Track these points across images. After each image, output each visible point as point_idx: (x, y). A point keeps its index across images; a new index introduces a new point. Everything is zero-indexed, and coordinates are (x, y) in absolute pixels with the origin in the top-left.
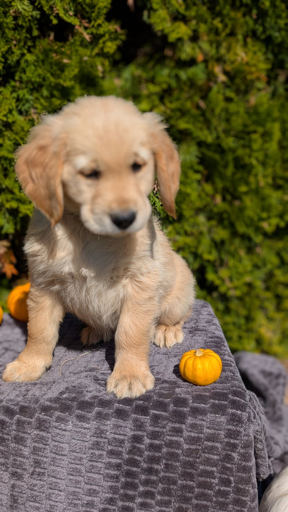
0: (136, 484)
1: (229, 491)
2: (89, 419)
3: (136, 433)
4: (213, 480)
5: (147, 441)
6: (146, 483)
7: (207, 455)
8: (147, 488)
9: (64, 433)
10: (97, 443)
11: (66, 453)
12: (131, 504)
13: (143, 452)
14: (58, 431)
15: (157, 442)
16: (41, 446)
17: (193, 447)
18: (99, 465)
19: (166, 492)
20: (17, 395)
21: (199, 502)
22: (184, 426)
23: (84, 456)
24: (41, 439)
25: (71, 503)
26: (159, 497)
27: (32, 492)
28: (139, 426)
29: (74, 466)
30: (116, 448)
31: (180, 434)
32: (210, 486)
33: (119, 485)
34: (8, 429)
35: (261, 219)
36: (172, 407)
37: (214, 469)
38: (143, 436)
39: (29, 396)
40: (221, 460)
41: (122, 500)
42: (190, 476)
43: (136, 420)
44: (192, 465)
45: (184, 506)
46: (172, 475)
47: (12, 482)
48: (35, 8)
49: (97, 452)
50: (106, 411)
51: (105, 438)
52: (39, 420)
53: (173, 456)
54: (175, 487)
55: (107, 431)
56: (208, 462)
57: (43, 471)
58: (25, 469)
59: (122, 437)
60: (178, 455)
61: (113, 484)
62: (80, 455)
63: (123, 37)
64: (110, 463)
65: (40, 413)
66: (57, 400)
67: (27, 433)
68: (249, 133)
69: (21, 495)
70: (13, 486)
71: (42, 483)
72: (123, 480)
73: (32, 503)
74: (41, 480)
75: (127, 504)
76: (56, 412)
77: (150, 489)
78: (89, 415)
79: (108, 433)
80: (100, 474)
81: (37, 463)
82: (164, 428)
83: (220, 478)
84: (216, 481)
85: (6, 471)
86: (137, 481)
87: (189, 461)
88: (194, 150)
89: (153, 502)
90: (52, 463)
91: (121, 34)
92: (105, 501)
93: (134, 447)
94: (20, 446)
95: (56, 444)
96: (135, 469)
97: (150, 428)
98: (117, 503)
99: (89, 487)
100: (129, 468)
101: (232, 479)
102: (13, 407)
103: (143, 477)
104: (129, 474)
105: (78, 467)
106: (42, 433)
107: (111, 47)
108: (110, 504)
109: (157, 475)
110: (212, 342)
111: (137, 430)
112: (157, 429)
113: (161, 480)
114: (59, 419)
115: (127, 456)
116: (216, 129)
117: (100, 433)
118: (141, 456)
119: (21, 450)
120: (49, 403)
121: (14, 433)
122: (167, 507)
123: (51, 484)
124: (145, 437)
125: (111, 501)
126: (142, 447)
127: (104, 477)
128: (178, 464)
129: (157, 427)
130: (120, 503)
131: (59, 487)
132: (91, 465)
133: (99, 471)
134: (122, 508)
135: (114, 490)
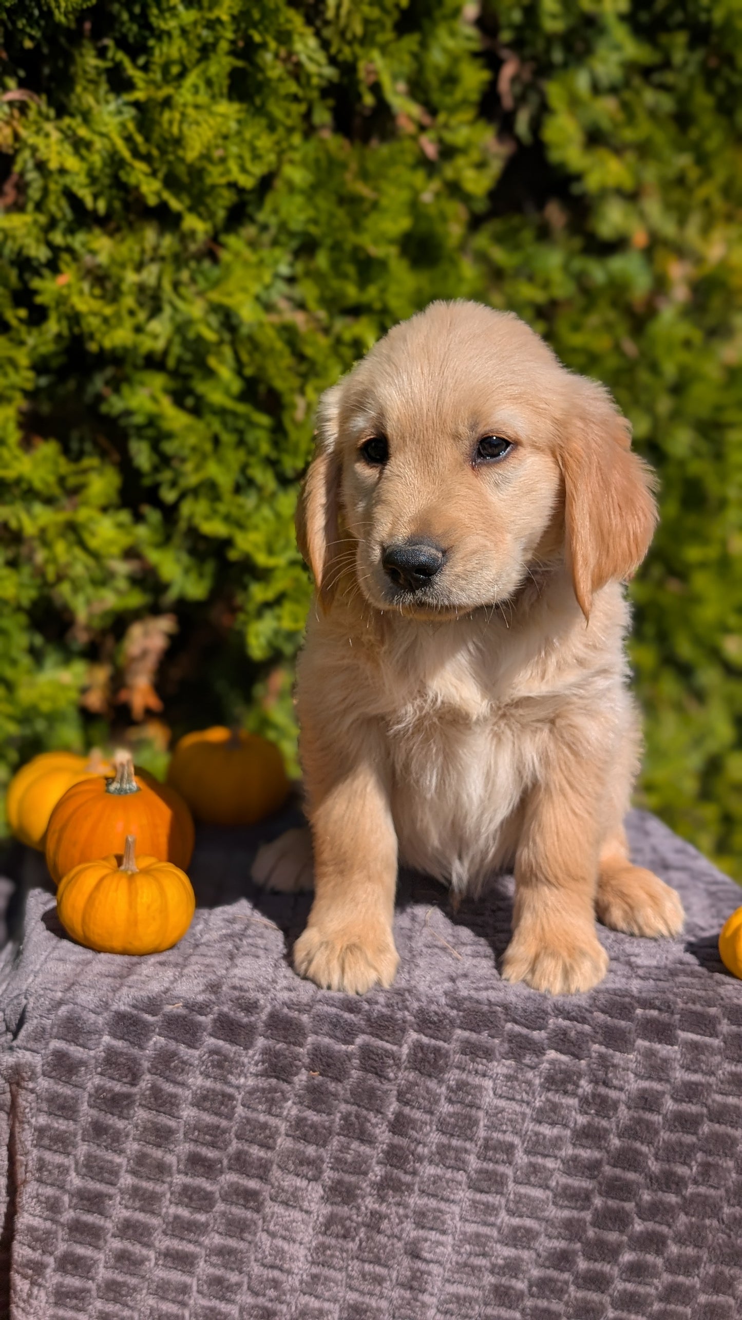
0: (628, 1215)
3: (646, 1085)
5: (669, 1105)
6: (654, 1211)
8: (650, 1225)
9: (479, 1081)
10: (554, 1108)
11: (475, 1131)
12: (607, 1268)
13: (657, 1133)
15: (693, 1108)
16: (417, 1114)
18: (550, 1164)
19: (694, 1236)
23: (517, 1140)
24: (421, 1098)
26: (674, 1249)
29: (488, 1166)
30: (595, 1122)
33: (588, 1216)
36: (725, 1027)
38: (664, 1093)
41: (589, 1257)
43: (649, 1055)
45: (727, 1271)
46: (712, 1192)
47: (328, 1210)
48: (331, 61)
49: (548, 1131)
52: (418, 1048)
53: (722, 1144)
54: (715, 1222)
61: (575, 1214)
64: (575, 1159)
71: (401, 1211)
73: (368, 1267)
74: (398, 1204)
75: (598, 1266)
76: (458, 1031)
77: (658, 1228)
78: (540, 1036)
79: (581, 1082)
80: (547, 1187)
81: (398, 1157)
82: (712, 1073)
85: (315, 1179)
86: (630, 1206)
89: (659, 1261)
90: (436, 1159)
91: (496, 155)
92: (547, 1259)
93: (638, 1121)
94: (365, 1112)
95: (455, 1108)
96: (631, 1176)
97: (679, 1075)
98: (574, 1263)
99: (516, 1221)
100: (618, 1171)
102: (347, 1016)
103: (646, 1197)
104: (616, 1189)
105: (501, 1169)
106: (423, 1081)
107: (477, 182)
108: (556, 1267)
109: (678, 1193)
111: (650, 1078)
112: (696, 1077)
113: (687, 1205)
114: (468, 1048)
115: (617, 1142)
118: (650, 1143)
122: (687, 1274)
123: (423, 1214)
124: (667, 1097)
125: (562, 1260)
126: (657, 1118)
127: (555, 1196)
128: (731, 1164)
129: (695, 1071)
130: (582, 1265)
131: (443, 1223)
132: (531, 1165)
133: (547, 1179)
134: (584, 1278)
135: (572, 1229)
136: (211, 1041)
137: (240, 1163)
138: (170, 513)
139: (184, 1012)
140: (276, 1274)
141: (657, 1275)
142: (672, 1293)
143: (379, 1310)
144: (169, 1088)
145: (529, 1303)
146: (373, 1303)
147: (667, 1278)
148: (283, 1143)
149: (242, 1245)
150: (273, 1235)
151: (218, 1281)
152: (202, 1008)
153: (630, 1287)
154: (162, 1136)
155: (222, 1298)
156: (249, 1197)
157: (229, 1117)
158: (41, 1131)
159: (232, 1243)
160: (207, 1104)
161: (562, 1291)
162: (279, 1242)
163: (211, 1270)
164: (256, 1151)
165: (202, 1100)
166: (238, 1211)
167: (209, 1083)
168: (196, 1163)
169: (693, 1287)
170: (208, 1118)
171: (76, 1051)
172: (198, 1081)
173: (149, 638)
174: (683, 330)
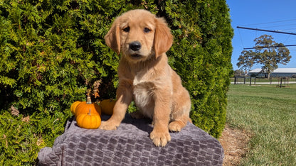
13: (180, 162)
15: (186, 158)
16: (137, 157)
17: (201, 162)
22: (198, 152)
24: (137, 154)
28: (181, 150)
31: (196, 156)
36: (192, 144)
38: (181, 155)
43: (178, 148)
52: (137, 145)
65: (138, 143)
67: (131, 151)
82: (190, 152)
88: (173, 59)
91: (157, 10)
93: (177, 160)
94: (127, 157)
97: (184, 152)
106: (138, 151)
111: (179, 152)
112: (187, 152)
126: (180, 160)
136: (99, 142)
138: (101, 62)
144: (91, 151)
148: (112, 162)
152: (98, 137)
154: (89, 160)
157: (102, 157)
158: (67, 158)
165: (98, 153)
171: (74, 143)
172: (96, 149)
173: (97, 83)
174: (187, 41)
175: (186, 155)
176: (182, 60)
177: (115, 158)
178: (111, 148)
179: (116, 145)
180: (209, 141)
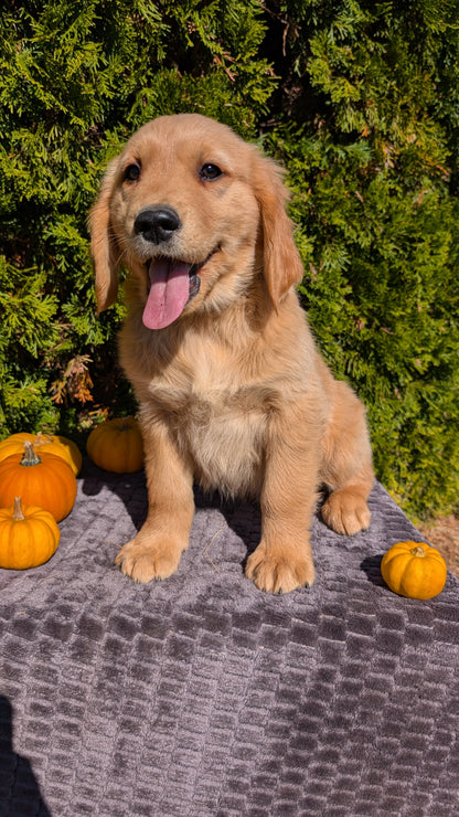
0: (314, 742)
1: (446, 752)
2: (254, 642)
3: (325, 666)
4: (426, 737)
5: (340, 678)
6: (331, 739)
7: (424, 702)
8: (329, 747)
9: (213, 663)
10: (264, 680)
11: (213, 692)
12: (301, 771)
13: (332, 695)
14: (203, 660)
15: (355, 681)
16: (175, 682)
17: (407, 689)
18: (262, 712)
19: (357, 753)
20: (134, 599)
21: (401, 767)
22: (397, 659)
23: (240, 699)
24: (177, 673)
25: (210, 769)
26: (344, 760)
27: (151, 751)
28: (331, 655)
29: (221, 713)
30: (291, 688)
31: (390, 670)
32: (421, 745)
33: (288, 742)
34: (123, 655)
35: (416, 355)
36: (378, 628)
37: (431, 721)
38: (335, 671)
39: (153, 600)
40: (444, 709)
41: (289, 765)
42: (395, 731)
43: (326, 647)
44: (401, 715)
45: (378, 772)
46: (368, 729)
47: (121, 736)
48: (166, 20)
49: (260, 693)
50: (279, 630)
51: (276, 672)
52: (174, 641)
53: (375, 702)
54: (370, 745)
55: (280, 661)
56: (425, 711)
57: (172, 719)
58: (145, 717)
59: (301, 672)
60: (383, 700)
61: (280, 741)
62: (233, 697)
63: (276, 85)
64: (278, 710)
65: (177, 631)
66: (199, 608)
67: (154, 662)
68: (413, 241)
69: (133, 755)
70: (122, 743)
71: (168, 738)
72: (294, 734)
73: (149, 769)
74: (166, 734)
75: (295, 770)
76: (201, 630)
77: (333, 748)
78: (254, 636)
79: (282, 665)
80: (261, 725)
81: (165, 708)
82: (368, 660)
83: (437, 733)
84: (432, 738)
85: (113, 718)
86: (315, 736)
87: (398, 710)
89: (335, 767)
90: (188, 708)
91: (275, 81)
92: (263, 766)
93: (319, 687)
94: (141, 683)
95: (199, 679)
96: (314, 719)
97: (346, 659)
98: (280, 768)
99: (241, 745)
100: (307, 716)
101: (453, 734)
102: (131, 619)
103: (326, 731)
104: (306, 726)
105: (229, 714)
106: (176, 663)
107: (260, 96)
108: (268, 771)
109: (346, 728)
110: (394, 521)
111: (327, 662)
112: (357, 662)
113: (352, 735)
114: (207, 642)
115: (305, 699)
116: (372, 230)
117: (269, 664)
118: (327, 700)
119: (141, 687)
120: (187, 615)
121: (132, 662)
122: (353, 774)
123: (182, 740)
124: (338, 673)
125: (273, 766)
126: (332, 686)
127: (266, 731)
128: (380, 713)
129: (358, 658)
130: (285, 769)
131: (195, 745)
132: (249, 713)
133: (261, 721)
134: (287, 777)
135: (278, 749)
136: (42, 637)
137: (64, 708)
139: (26, 616)
140: (92, 770)
141: (334, 775)
142: (343, 784)
143: (157, 792)
144: (15, 665)
145: (252, 791)
146: (154, 788)
147: (340, 776)
148: (91, 698)
149: (70, 754)
150: (89, 749)
151: (58, 773)
152: (38, 614)
153: (316, 781)
155: (61, 782)
156: (71, 727)
157: (55, 683)
159: (63, 752)
160: (40, 676)
161: (272, 784)
162: (93, 753)
163: (53, 767)
164: (73, 702)
166: (66, 736)
167: (40, 663)
168: (36, 708)
169: (356, 781)
170: (42, 684)
172: (32, 660)
173: (77, 366)
174: (391, 185)
175: (352, 671)
176: (374, 255)
177: (101, 686)
178: (81, 653)
179: (102, 643)
180: (440, 612)
